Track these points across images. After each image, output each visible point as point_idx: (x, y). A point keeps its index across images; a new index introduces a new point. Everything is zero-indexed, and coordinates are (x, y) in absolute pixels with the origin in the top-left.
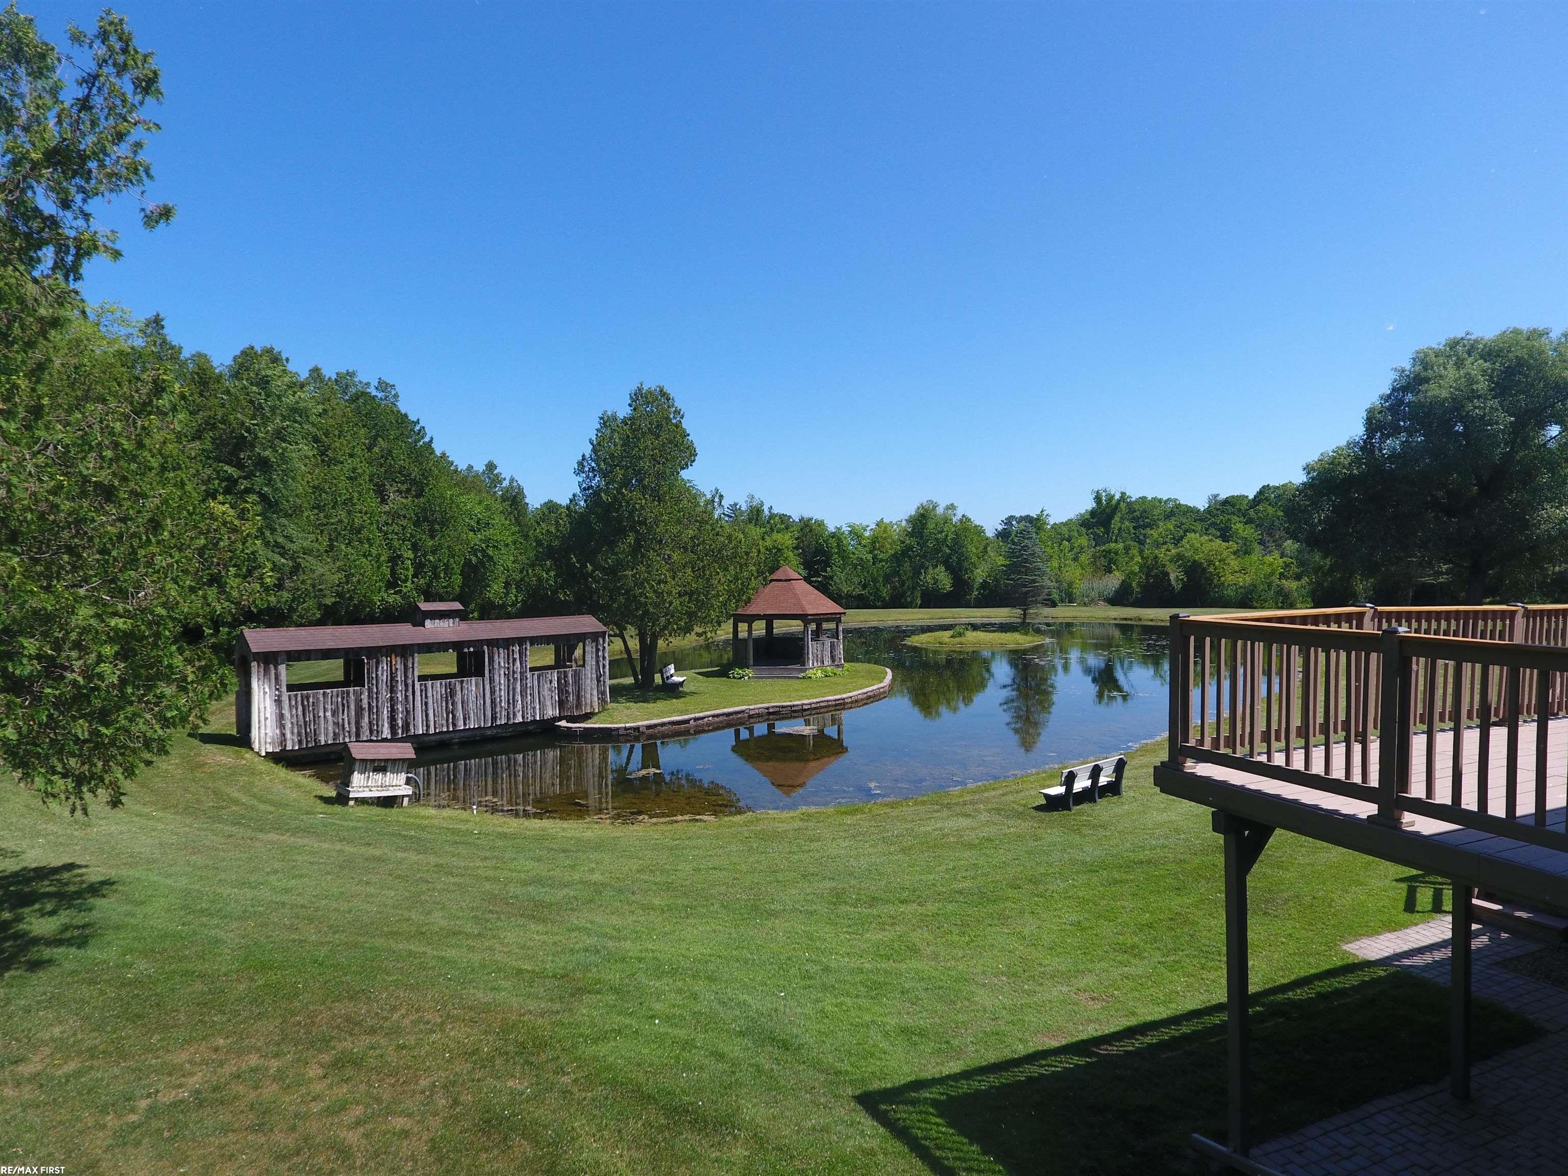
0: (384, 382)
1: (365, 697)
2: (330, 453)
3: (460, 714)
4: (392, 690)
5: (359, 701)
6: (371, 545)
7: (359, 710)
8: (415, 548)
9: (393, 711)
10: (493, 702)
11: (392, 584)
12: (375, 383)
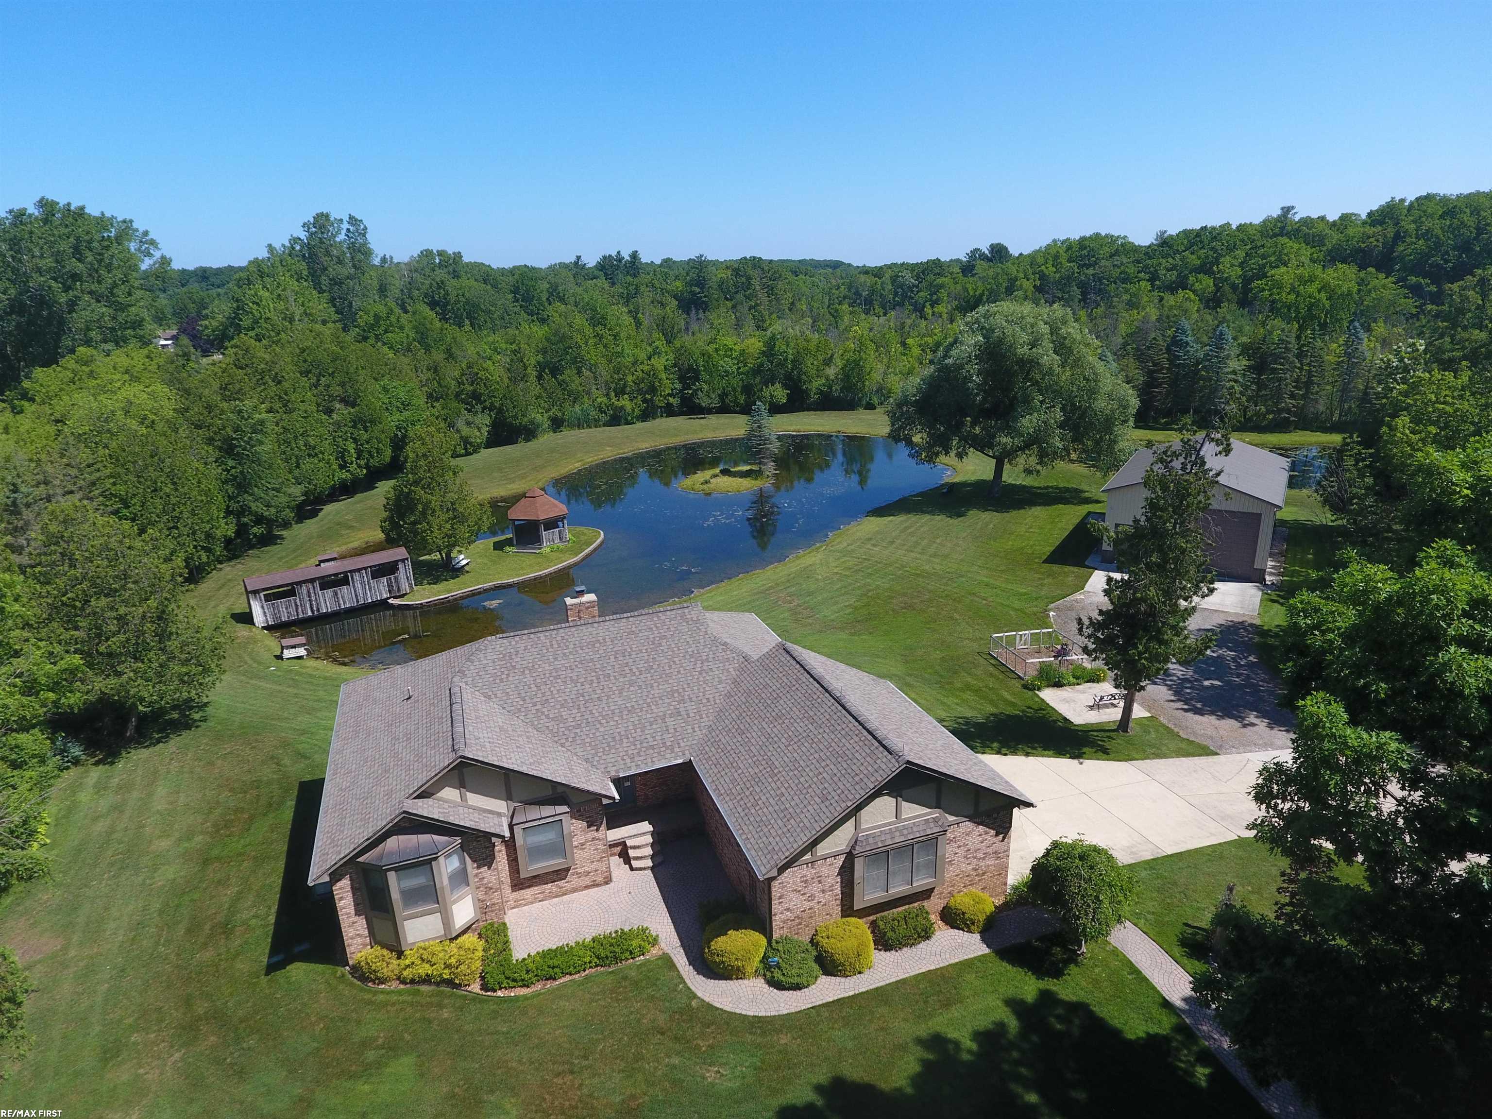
3: (341, 602)
4: (309, 596)
9: (311, 605)
10: (356, 596)
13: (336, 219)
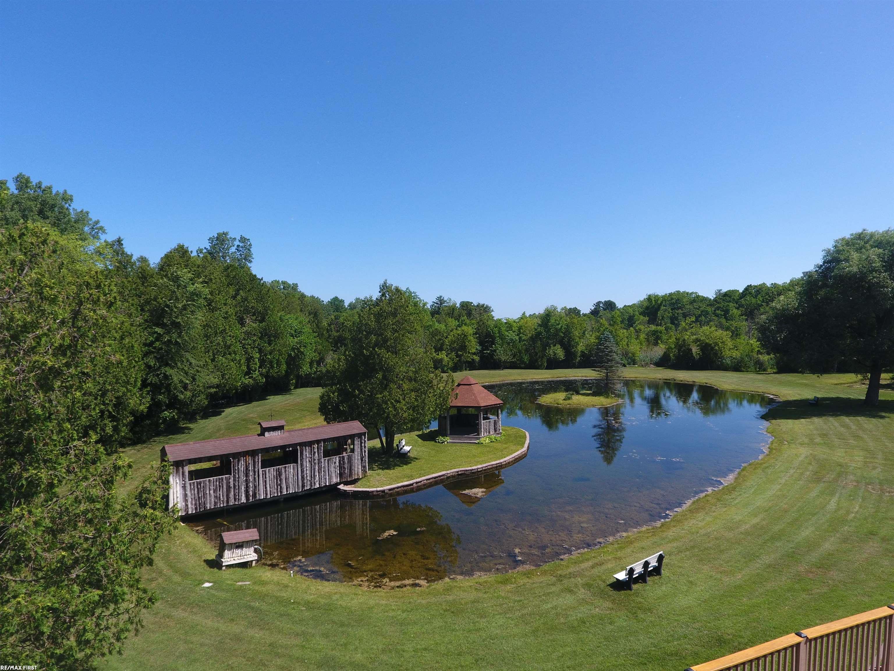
0: (244, 238)
1: (231, 481)
2: (213, 304)
3: (284, 486)
4: (247, 475)
5: (228, 483)
6: (236, 354)
7: (229, 487)
8: (260, 351)
9: (247, 487)
10: (303, 477)
11: (248, 373)
12: (238, 238)
13: (231, 238)
